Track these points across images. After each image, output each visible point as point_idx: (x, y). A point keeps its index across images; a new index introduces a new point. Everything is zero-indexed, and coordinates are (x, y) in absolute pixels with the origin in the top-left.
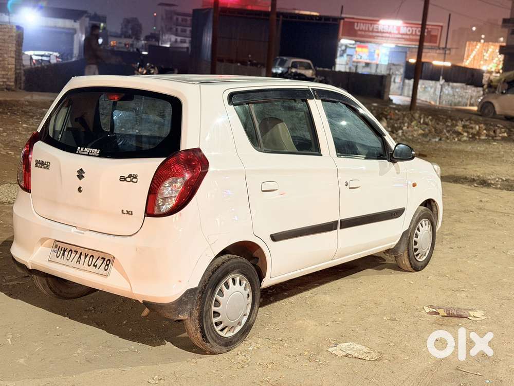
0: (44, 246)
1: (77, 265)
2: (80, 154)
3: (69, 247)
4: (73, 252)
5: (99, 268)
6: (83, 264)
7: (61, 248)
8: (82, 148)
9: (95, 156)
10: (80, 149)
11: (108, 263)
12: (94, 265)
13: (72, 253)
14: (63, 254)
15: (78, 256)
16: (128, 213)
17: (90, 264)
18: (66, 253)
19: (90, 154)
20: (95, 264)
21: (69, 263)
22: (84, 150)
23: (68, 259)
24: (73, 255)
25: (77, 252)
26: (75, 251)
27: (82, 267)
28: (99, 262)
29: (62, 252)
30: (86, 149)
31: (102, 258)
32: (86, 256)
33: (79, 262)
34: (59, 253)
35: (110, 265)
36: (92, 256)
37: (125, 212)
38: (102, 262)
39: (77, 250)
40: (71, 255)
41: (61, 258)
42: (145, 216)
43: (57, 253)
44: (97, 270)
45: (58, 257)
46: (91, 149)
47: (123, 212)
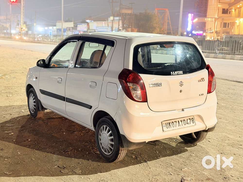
1: (180, 127)
2: (173, 75)
3: (171, 121)
4: (174, 122)
6: (182, 125)
7: (167, 124)
8: (173, 72)
9: (181, 74)
10: (173, 73)
11: (193, 120)
12: (187, 124)
14: (170, 125)
15: (177, 123)
16: (202, 95)
17: (185, 124)
19: (179, 74)
21: (175, 128)
22: (174, 73)
23: (173, 126)
25: (176, 121)
26: (175, 122)
27: (182, 127)
28: (189, 121)
30: (175, 72)
31: (189, 119)
32: (181, 121)
34: (167, 126)
35: (194, 120)
36: (184, 120)
39: (175, 121)
40: (174, 124)
41: (170, 128)
42: (208, 94)
43: (166, 126)
44: (189, 125)
45: (168, 128)
46: (178, 72)
47: (200, 95)
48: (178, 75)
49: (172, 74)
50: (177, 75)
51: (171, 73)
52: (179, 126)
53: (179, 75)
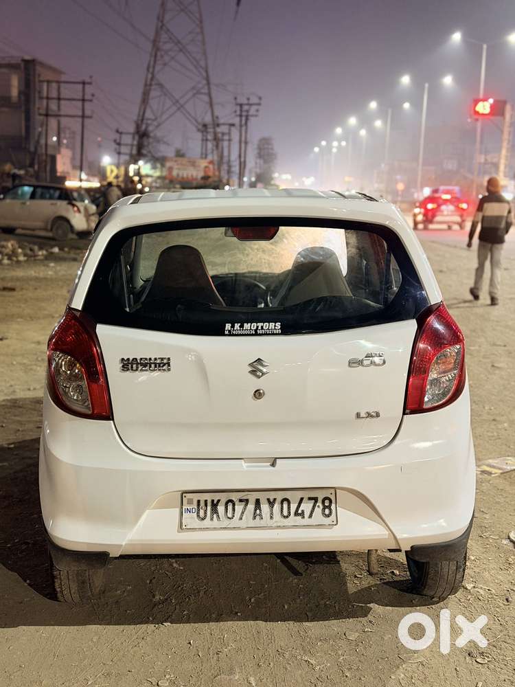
0: (155, 508)
1: (258, 521)
2: (233, 335)
3: (224, 497)
4: (237, 503)
5: (310, 516)
6: (271, 518)
7: (202, 504)
8: (237, 326)
9: (273, 334)
10: (233, 326)
11: (327, 504)
12: (296, 514)
13: (234, 505)
14: (215, 512)
15: (251, 507)
16: (369, 415)
17: (285, 513)
18: (221, 509)
19: (259, 332)
20: (300, 512)
21: (235, 523)
22: (242, 326)
23: (230, 516)
24: (239, 508)
25: (246, 501)
26: (241, 501)
27: (270, 523)
28: (306, 507)
29: (209, 508)
30: (247, 326)
31: (310, 499)
32: (271, 503)
33: (260, 515)
34: (201, 511)
35: (333, 507)
36: (285, 500)
37: (363, 415)
38: (312, 505)
39: (245, 498)
40: (234, 510)
41: (212, 519)
42: (404, 413)
43: (198, 513)
44: (306, 521)
45: (203, 519)
46: (260, 325)
47: (358, 416)
48: (256, 334)
49: (227, 332)
50: (252, 335)
51: (228, 326)
52: (258, 517)
53: (260, 335)
